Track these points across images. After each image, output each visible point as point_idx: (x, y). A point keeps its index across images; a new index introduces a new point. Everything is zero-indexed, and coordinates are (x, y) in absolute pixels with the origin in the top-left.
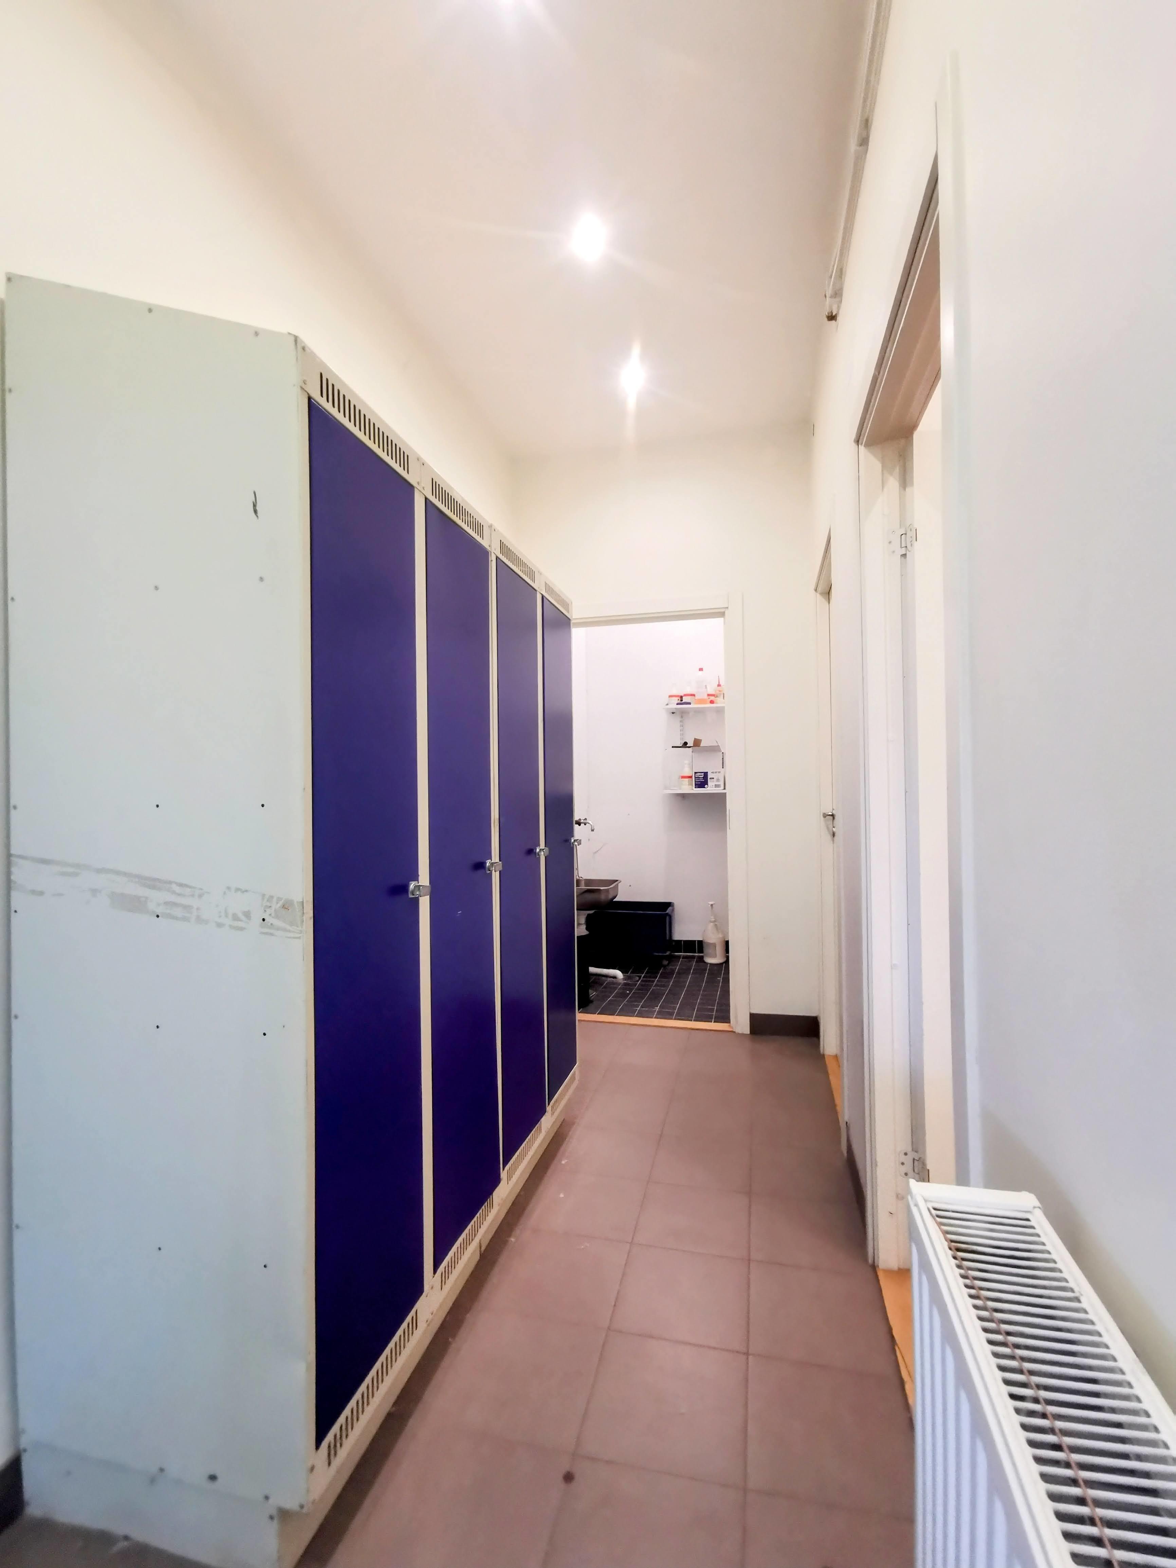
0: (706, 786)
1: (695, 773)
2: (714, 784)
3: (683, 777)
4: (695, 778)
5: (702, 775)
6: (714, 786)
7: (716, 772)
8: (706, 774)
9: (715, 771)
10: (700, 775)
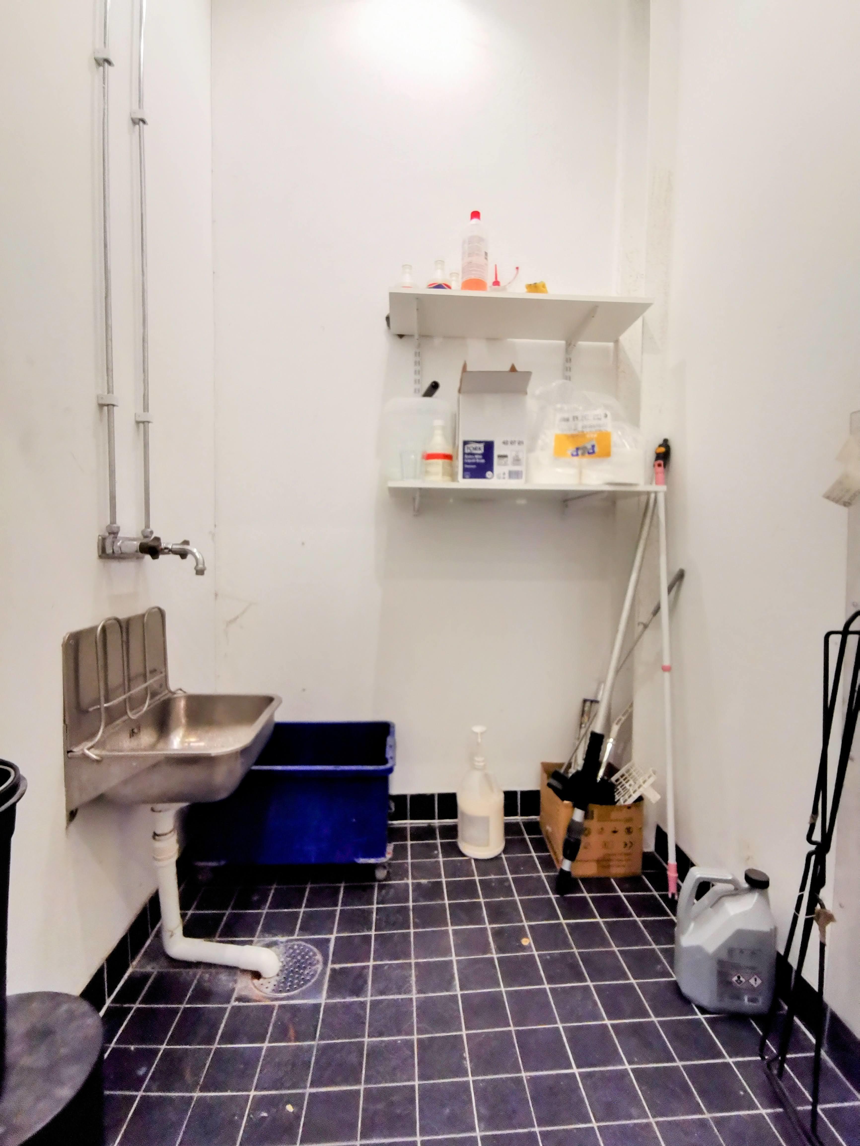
0: (489, 474)
1: (465, 443)
2: (506, 469)
3: (430, 456)
4: (464, 454)
5: (480, 449)
6: (507, 475)
7: (512, 443)
8: (489, 446)
9: (509, 439)
10: (475, 449)
